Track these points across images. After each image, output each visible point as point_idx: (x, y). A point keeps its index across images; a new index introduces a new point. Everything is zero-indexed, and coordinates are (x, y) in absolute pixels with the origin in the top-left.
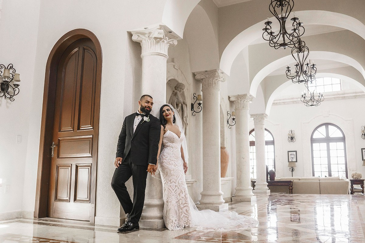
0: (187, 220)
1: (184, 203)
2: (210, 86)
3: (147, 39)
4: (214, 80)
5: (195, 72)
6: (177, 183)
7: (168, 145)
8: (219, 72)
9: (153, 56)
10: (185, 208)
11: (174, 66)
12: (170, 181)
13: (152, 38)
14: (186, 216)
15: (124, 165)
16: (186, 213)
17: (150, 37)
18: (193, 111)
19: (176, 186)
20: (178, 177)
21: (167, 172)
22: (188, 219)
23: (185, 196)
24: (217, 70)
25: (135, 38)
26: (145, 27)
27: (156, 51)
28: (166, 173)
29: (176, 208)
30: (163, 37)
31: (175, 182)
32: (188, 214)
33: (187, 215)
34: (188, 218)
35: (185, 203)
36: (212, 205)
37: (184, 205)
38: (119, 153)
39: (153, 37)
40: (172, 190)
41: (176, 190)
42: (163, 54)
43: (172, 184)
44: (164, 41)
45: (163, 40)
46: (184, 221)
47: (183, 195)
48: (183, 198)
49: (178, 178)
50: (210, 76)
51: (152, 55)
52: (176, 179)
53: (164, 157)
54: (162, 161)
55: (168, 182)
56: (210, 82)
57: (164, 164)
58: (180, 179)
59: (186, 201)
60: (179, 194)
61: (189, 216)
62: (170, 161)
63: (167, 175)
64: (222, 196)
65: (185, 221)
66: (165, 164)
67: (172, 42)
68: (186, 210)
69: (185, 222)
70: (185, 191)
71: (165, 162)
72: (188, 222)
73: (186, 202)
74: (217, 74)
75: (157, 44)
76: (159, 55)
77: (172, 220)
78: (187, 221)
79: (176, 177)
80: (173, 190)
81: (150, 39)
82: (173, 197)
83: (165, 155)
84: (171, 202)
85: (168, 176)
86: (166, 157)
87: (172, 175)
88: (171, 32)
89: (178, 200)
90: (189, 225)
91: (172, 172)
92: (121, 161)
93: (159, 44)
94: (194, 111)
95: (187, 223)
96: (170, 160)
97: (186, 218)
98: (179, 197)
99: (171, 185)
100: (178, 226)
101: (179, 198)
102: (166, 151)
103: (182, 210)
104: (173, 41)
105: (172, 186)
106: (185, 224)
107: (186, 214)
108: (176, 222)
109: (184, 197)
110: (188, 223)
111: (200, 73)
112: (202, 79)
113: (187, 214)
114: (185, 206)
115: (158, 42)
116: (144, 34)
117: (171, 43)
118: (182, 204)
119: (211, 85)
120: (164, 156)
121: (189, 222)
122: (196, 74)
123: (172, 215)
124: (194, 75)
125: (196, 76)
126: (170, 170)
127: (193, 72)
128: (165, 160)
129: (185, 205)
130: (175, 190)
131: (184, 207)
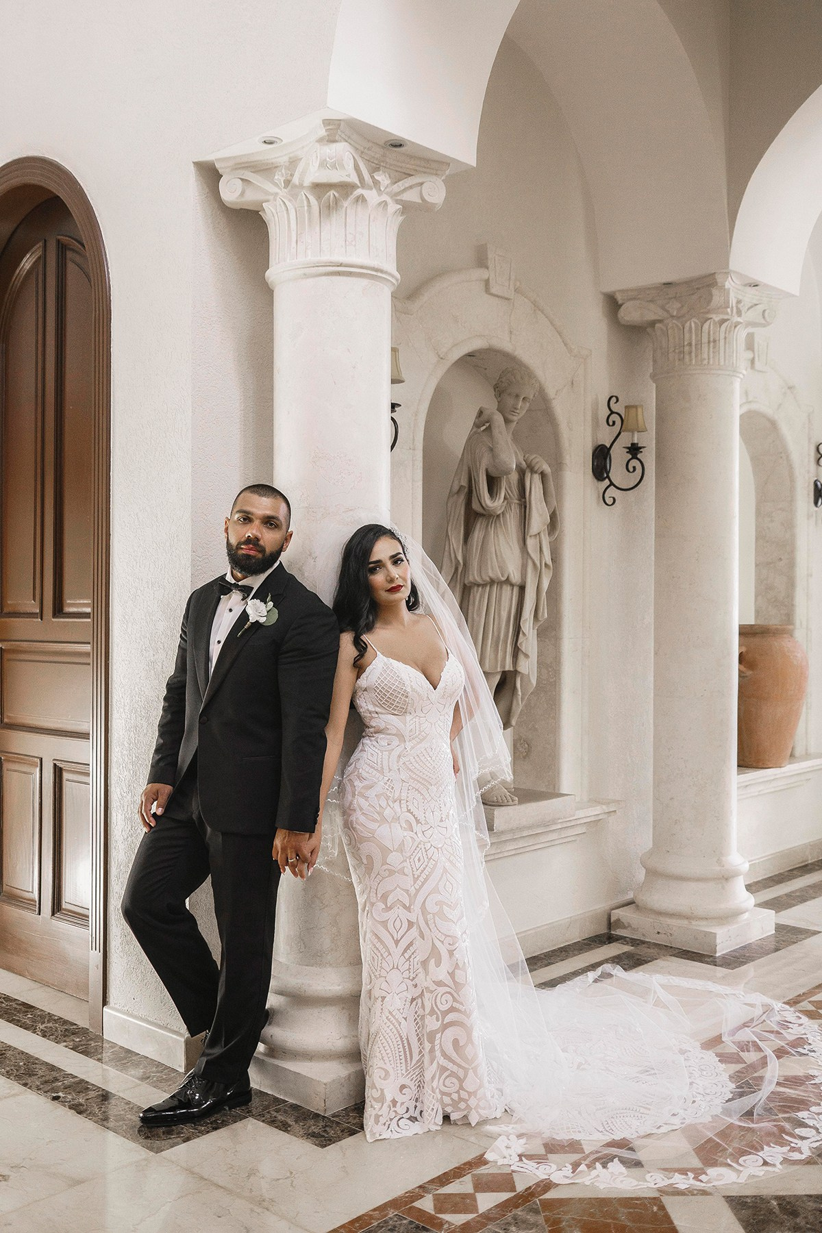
0: (458, 1092)
1: (444, 1007)
2: (687, 357)
3: (283, 193)
4: (706, 326)
5: (615, 292)
6: (417, 908)
7: (382, 726)
8: (731, 284)
9: (310, 280)
10: (450, 1033)
11: (487, 282)
12: (384, 897)
13: (301, 186)
14: (455, 1069)
15: (173, 820)
16: (454, 1055)
17: (296, 186)
18: (607, 482)
19: (411, 924)
20: (426, 880)
21: (369, 857)
22: (461, 1088)
23: (452, 975)
24: (719, 278)
25: (231, 192)
26: (269, 134)
27: (326, 258)
28: (365, 861)
29: (408, 1028)
30: (354, 179)
31: (405, 907)
32: (463, 1064)
33: (459, 1066)
34: (461, 1081)
35: (452, 1009)
36: (686, 922)
37: (447, 1020)
38: (159, 760)
39: (307, 183)
40: (390, 943)
41: (411, 944)
42: (362, 267)
43: (391, 915)
44: (361, 199)
45: (359, 191)
46: (443, 1093)
47: (441, 973)
48: (440, 984)
49: (423, 884)
50: (685, 309)
51: (306, 276)
52: (413, 891)
53: (357, 783)
54: (351, 803)
55: (372, 904)
56: (687, 336)
57: (358, 818)
58: (436, 890)
59: (455, 1000)
60: (425, 964)
61: (466, 1071)
62: (384, 804)
63: (369, 868)
64: (742, 876)
65: (449, 1095)
66: (362, 819)
67: (415, 191)
68: (456, 1043)
69: (447, 1100)
70: (451, 953)
71: (361, 809)
72: (461, 1099)
73: (455, 1005)
74: (717, 299)
75: (329, 215)
76: (339, 274)
77: (382, 1090)
78: (455, 1096)
79: (416, 880)
80: (397, 942)
81: (294, 196)
82: (395, 976)
83: (364, 774)
84: (384, 998)
85: (373, 875)
86: (366, 783)
87: (392, 873)
88: (401, 145)
89: (417, 992)
90: (465, 1113)
91: (394, 859)
92: (163, 798)
93: (336, 219)
94: (612, 484)
95: (455, 1104)
96: (387, 798)
97: (455, 1080)
98: (422, 976)
99: (386, 916)
100: (417, 1114)
101: (422, 981)
102: (370, 752)
103: (432, 1041)
104: (422, 184)
105: (390, 925)
106: (449, 1110)
107: (454, 1062)
108: (405, 1099)
109: (448, 981)
110: (462, 1105)
111: (639, 294)
112: (652, 324)
113: (459, 1060)
114: (451, 1024)
115: (329, 209)
116: (265, 169)
117: (412, 196)
118: (432, 1012)
119: (690, 353)
120: (360, 777)
121: (466, 1101)
122: (620, 302)
123: (381, 1064)
124: (613, 304)
125: (622, 313)
126: (385, 851)
127: (609, 288)
128: (362, 801)
129: (451, 1017)
130: (403, 944)
131: (445, 1027)
